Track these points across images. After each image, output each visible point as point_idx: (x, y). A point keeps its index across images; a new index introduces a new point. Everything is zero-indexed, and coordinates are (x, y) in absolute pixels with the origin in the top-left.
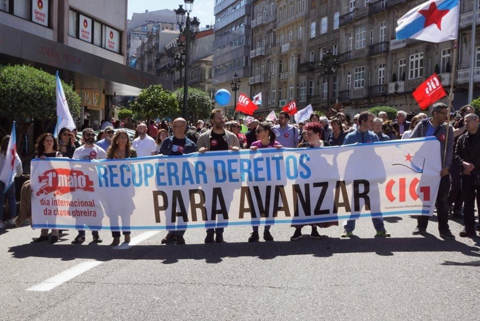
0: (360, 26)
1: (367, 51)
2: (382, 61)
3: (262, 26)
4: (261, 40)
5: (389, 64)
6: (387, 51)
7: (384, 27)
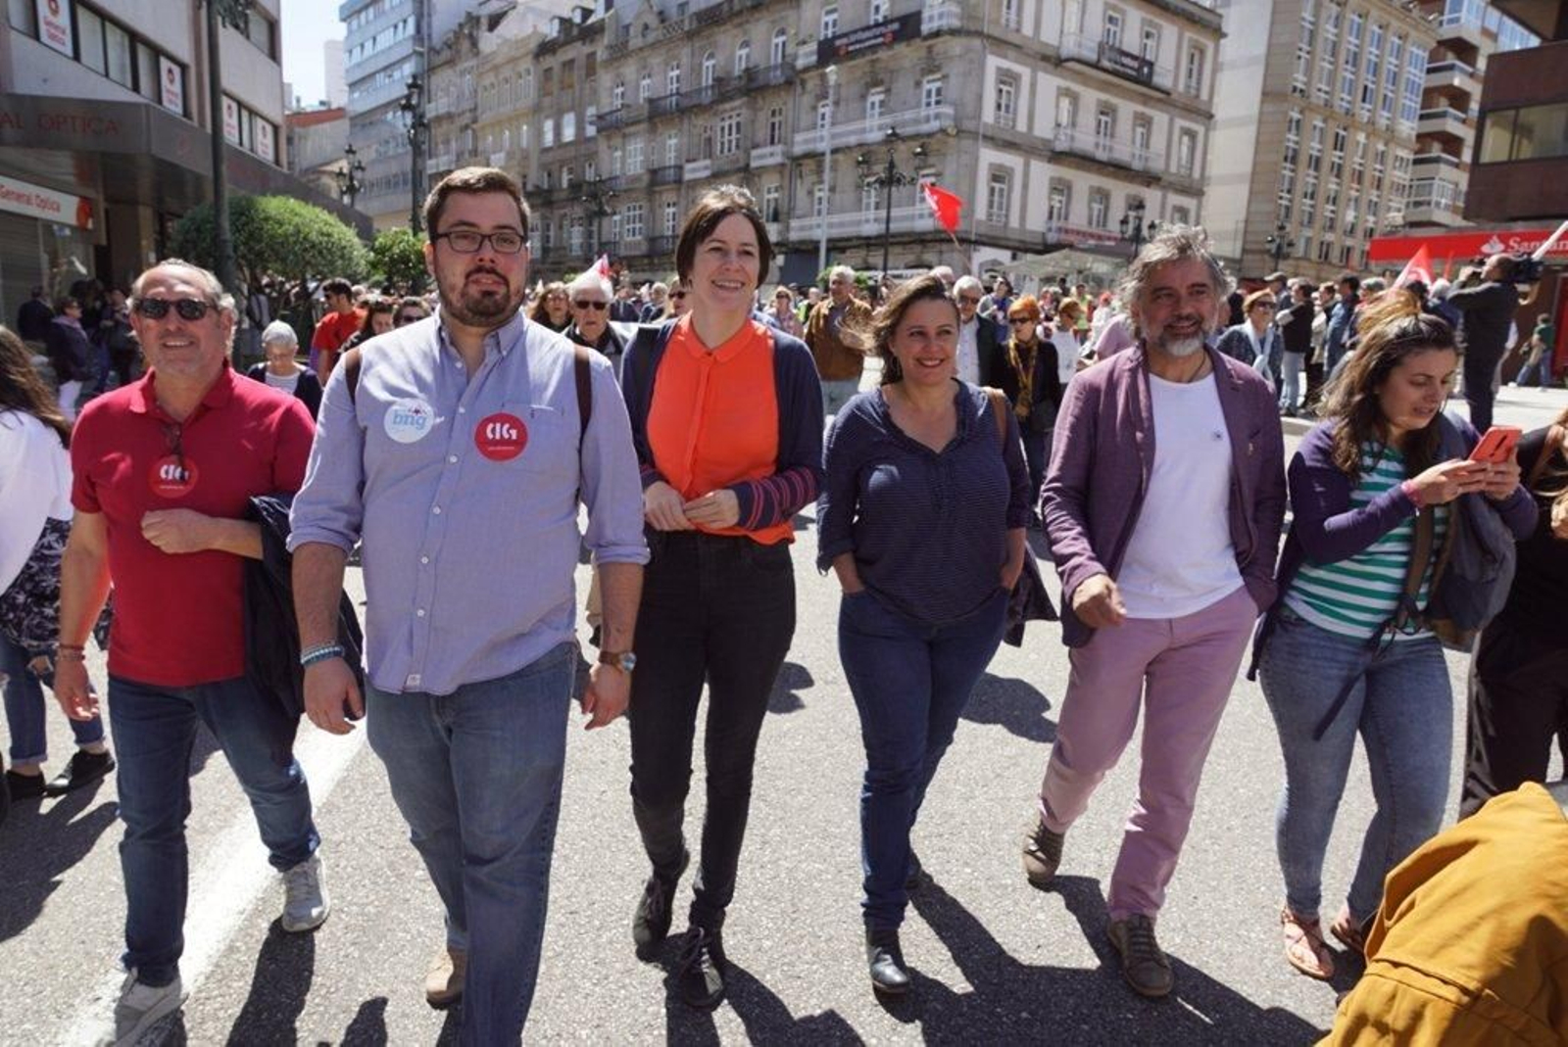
0: (634, 134)
1: (646, 179)
2: (670, 197)
3: (449, 116)
4: (447, 142)
5: (683, 202)
6: (679, 181)
7: (673, 142)
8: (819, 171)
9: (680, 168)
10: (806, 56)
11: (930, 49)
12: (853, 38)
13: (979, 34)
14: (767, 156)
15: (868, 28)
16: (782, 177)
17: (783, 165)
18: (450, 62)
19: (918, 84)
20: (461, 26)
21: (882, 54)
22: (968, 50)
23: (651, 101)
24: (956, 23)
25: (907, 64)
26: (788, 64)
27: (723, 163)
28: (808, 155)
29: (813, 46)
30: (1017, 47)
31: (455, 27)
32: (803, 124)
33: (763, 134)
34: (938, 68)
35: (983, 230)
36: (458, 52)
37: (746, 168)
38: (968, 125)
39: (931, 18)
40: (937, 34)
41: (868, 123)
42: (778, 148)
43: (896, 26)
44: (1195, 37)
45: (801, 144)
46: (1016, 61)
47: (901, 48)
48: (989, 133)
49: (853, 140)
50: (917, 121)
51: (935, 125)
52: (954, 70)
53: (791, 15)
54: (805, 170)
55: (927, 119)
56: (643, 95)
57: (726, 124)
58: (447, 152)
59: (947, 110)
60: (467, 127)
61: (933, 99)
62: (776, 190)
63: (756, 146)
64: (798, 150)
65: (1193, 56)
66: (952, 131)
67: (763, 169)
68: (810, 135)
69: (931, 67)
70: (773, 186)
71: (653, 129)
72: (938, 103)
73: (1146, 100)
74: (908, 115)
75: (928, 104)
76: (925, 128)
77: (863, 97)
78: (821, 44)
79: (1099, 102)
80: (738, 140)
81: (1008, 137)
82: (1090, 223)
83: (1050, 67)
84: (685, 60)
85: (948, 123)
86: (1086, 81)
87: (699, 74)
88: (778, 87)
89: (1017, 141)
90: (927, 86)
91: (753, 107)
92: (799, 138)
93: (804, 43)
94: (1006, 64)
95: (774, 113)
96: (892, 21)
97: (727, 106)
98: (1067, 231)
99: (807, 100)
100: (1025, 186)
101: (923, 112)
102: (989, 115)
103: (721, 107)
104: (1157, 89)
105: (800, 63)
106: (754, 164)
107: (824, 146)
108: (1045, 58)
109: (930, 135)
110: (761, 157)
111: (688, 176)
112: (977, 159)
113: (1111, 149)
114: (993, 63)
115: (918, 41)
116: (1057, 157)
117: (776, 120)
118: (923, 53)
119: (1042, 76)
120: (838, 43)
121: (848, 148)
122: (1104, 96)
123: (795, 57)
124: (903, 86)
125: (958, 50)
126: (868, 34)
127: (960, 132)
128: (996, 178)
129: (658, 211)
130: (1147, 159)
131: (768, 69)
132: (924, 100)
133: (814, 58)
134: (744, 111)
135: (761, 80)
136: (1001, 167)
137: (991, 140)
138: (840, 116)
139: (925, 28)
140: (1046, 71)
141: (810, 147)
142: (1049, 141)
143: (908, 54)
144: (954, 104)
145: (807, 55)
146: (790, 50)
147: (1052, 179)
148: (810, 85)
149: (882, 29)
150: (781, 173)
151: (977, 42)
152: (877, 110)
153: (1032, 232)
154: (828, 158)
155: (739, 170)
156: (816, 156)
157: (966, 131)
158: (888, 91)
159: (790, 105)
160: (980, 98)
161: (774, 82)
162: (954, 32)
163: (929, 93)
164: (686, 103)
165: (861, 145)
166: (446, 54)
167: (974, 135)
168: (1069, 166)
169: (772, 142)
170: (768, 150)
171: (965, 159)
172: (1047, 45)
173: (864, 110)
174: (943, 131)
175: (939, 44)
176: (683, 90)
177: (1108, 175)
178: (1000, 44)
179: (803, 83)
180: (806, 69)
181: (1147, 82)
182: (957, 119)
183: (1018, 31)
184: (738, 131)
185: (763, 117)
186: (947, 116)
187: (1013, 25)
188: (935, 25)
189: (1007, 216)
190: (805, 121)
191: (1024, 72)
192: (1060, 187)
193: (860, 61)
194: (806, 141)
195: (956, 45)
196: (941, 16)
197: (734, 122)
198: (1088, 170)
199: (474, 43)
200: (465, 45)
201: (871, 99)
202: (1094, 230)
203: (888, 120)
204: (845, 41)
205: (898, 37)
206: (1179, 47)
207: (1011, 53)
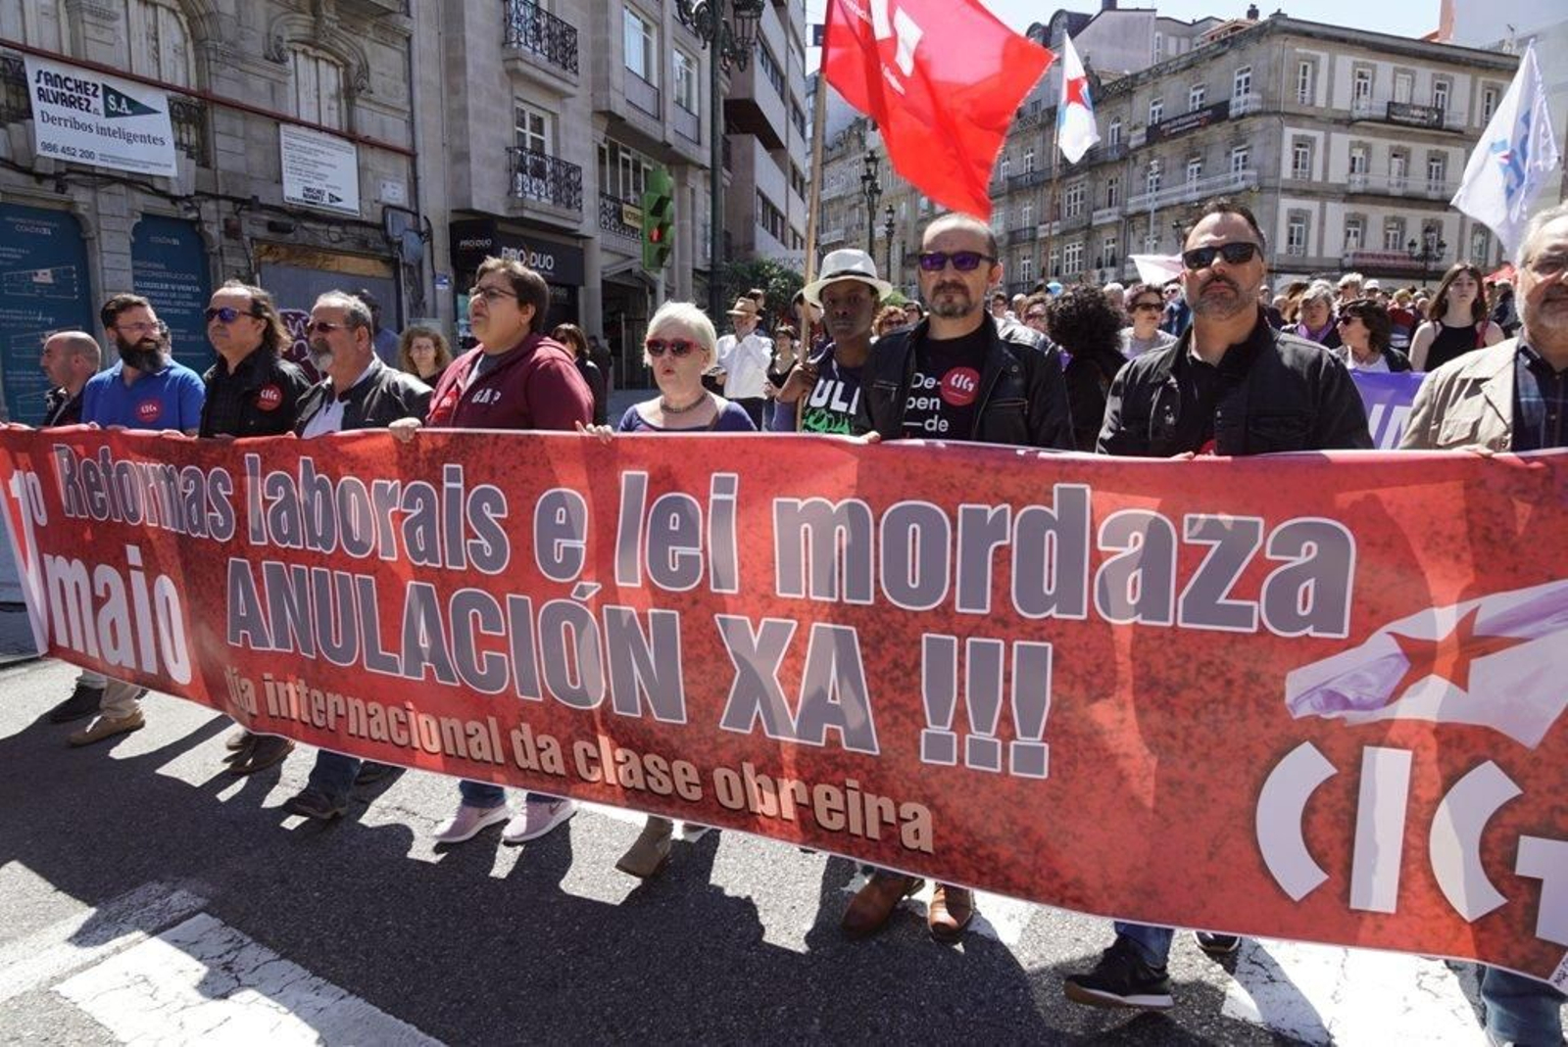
8: (1147, 226)
9: (1034, 229)
10: (1137, 138)
11: (1237, 127)
12: (1175, 123)
13: (1277, 113)
14: (1107, 216)
15: (1188, 115)
16: (1118, 232)
17: (1119, 222)
18: (842, 157)
19: (1228, 154)
20: (851, 127)
21: (1199, 133)
22: (1267, 127)
23: (1010, 179)
24: (1257, 107)
25: (1219, 138)
26: (1122, 144)
27: (1069, 222)
28: (1140, 214)
29: (1143, 131)
30: (1311, 117)
31: (845, 128)
32: (1135, 190)
33: (1102, 199)
34: (1243, 142)
35: (1283, 261)
36: (848, 148)
37: (1089, 226)
38: (1268, 182)
39: (1238, 105)
40: (1242, 116)
41: (1188, 186)
42: (1116, 210)
43: (1208, 113)
44: (1489, 80)
45: (1133, 205)
46: (1312, 128)
47: (1213, 128)
48: (1287, 186)
49: (1175, 200)
50: (1228, 183)
51: (1241, 185)
52: (1257, 142)
53: (1126, 107)
54: (1137, 225)
55: (1236, 180)
56: (1003, 174)
57: (1072, 193)
58: (837, 227)
59: (1252, 173)
60: (854, 206)
61: (1240, 164)
62: (1114, 241)
63: (1096, 209)
64: (1131, 210)
65: (1489, 95)
66: (1255, 188)
67: (1103, 226)
68: (1141, 198)
69: (1238, 140)
70: (1111, 238)
71: (1012, 201)
72: (1244, 167)
73: (1439, 140)
74: (1220, 179)
75: (1237, 169)
76: (1234, 187)
77: (1184, 166)
78: (1149, 129)
79: (1391, 148)
80: (1082, 206)
81: (1305, 187)
82: (1386, 246)
83: (1343, 128)
84: (1038, 146)
85: (1252, 183)
86: (1376, 133)
87: (1050, 156)
88: (1114, 163)
89: (1314, 188)
90: (1235, 155)
91: (1094, 179)
92: (1131, 201)
93: (1135, 128)
94: (1300, 132)
95: (1111, 182)
96: (1207, 109)
97: (1073, 179)
98: (1362, 256)
99: (1138, 171)
100: (1322, 223)
101: (1232, 176)
102: (1287, 172)
103: (1068, 181)
104: (1449, 130)
105: (1132, 144)
106: (1095, 223)
107: (1151, 206)
108: (1337, 121)
109: (1237, 193)
110: (1101, 217)
111: (1041, 235)
112: (1277, 207)
113: (1405, 185)
114: (1290, 133)
115: (1227, 123)
116: (1351, 197)
117: (1114, 187)
118: (1231, 130)
119: (1335, 136)
120: (1163, 127)
121: (1173, 206)
122: (1395, 143)
123: (1129, 139)
124: (1216, 156)
125: (1260, 127)
126: (1187, 119)
127: (1262, 189)
128: (1294, 220)
129: (1016, 264)
130: (1443, 189)
131: (1106, 150)
132: (1233, 166)
133: (1144, 139)
134: (1087, 183)
135: (1101, 158)
136: (1298, 211)
137: (1290, 191)
138: (1165, 182)
139: (1233, 112)
140: (1339, 131)
141: (1139, 208)
142: (1343, 185)
143: (1219, 132)
144: (1258, 168)
145: (1139, 137)
146: (1124, 133)
147: (1346, 215)
148: (1141, 159)
149: (1199, 116)
150: (1117, 228)
151: (1275, 120)
152: (1195, 175)
153: (1329, 259)
154: (1152, 215)
155: (1083, 228)
156: (1145, 214)
157: (1268, 188)
158: (1203, 161)
159: (1125, 174)
160: (1279, 160)
161: (1110, 159)
162: (1255, 114)
163: (1237, 161)
164: (1040, 179)
165: (1181, 204)
166: (837, 151)
167: (1274, 190)
168: (1365, 203)
169: (1110, 205)
170: (1106, 211)
171: (1266, 208)
172: (1339, 111)
173: (1185, 176)
174: (1248, 189)
175: (1244, 124)
176: (1036, 169)
177: (1402, 206)
178: (1295, 118)
179: (1135, 159)
180: (1138, 148)
181: (1438, 126)
182: (1260, 179)
183: (1312, 104)
184: (1082, 198)
185: (1103, 186)
186: (1251, 177)
187: (1307, 101)
188: (1241, 110)
189: (1305, 248)
190: (1137, 185)
191: (1319, 136)
192: (1355, 222)
193: (1182, 140)
194: (1138, 203)
195: (1258, 124)
196: (1246, 103)
197: (1079, 191)
198: (1383, 204)
199: (862, 141)
200: (855, 143)
201: (1190, 167)
202: (1390, 252)
203: (1203, 183)
204: (1168, 126)
205: (1211, 121)
206: (1473, 90)
207: (1306, 123)
